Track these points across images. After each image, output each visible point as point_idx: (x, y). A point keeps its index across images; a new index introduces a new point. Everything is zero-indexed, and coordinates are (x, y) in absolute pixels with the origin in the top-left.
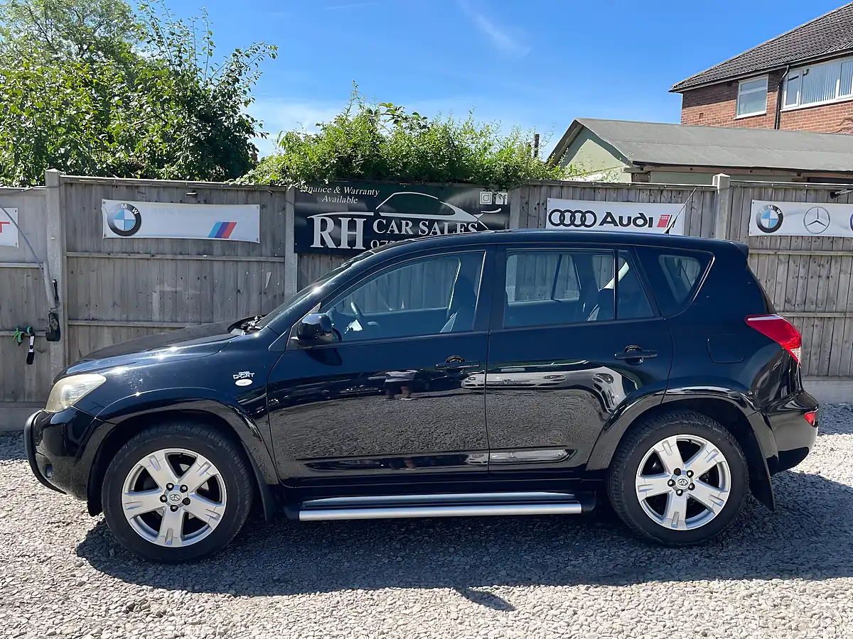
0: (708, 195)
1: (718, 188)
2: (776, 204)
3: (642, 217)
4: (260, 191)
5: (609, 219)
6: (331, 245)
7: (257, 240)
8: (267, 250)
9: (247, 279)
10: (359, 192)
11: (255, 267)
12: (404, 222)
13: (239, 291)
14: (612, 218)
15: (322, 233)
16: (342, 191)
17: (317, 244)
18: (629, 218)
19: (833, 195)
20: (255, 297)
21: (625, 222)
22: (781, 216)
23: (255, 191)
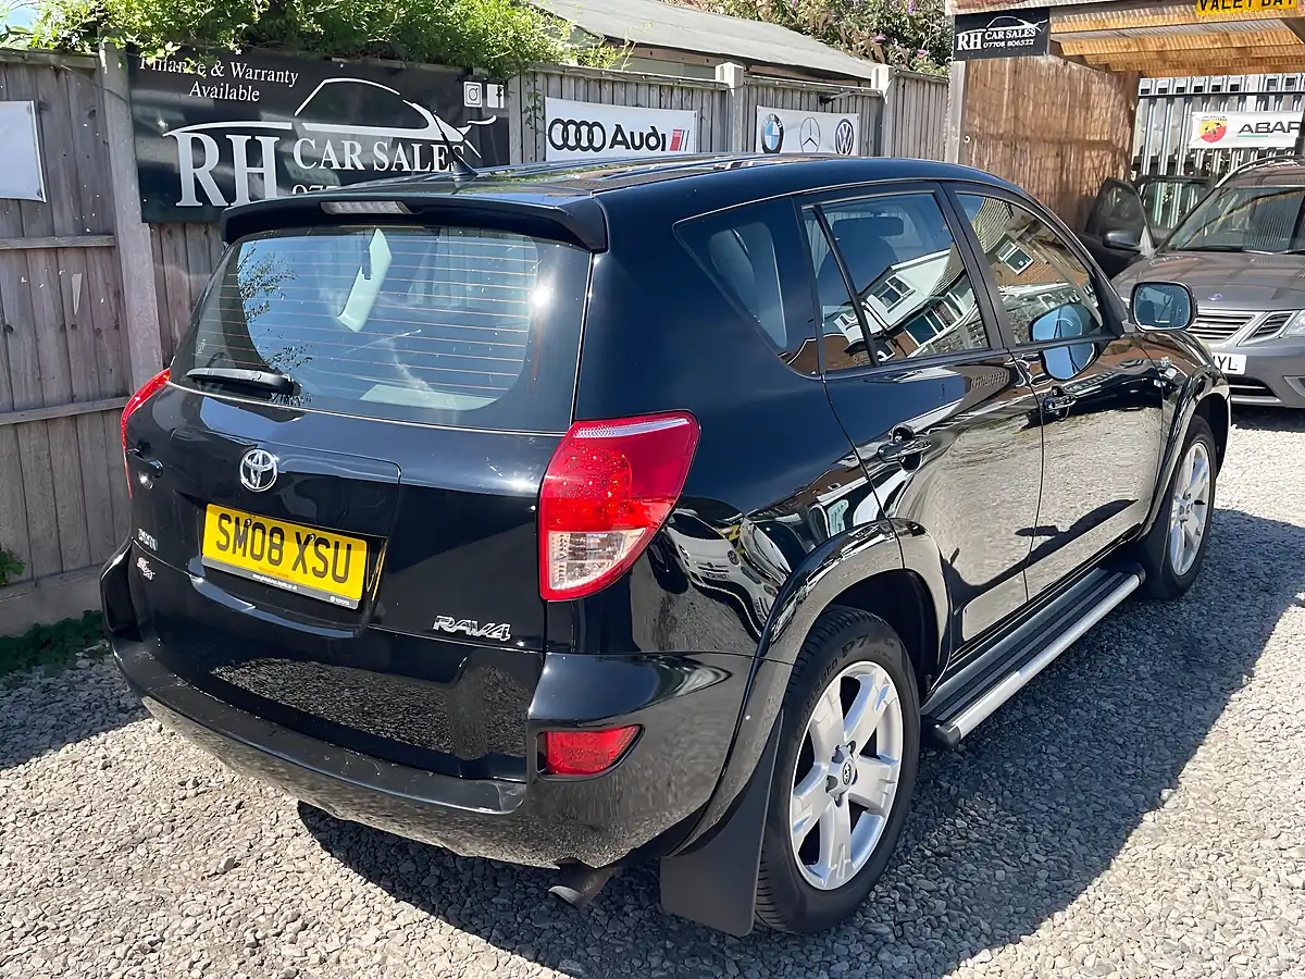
0: (717, 95)
1: (732, 86)
2: (778, 112)
3: (654, 133)
4: (31, 67)
5: (619, 138)
6: (217, 198)
7: (39, 193)
8: (64, 218)
9: (26, 294)
10: (260, 75)
11: (41, 263)
12: (347, 144)
13: (8, 329)
14: (623, 136)
15: (196, 170)
16: (227, 71)
17: (188, 198)
18: (641, 134)
19: (824, 100)
20: (49, 337)
21: (637, 143)
22: (781, 129)
23: (16, 65)
